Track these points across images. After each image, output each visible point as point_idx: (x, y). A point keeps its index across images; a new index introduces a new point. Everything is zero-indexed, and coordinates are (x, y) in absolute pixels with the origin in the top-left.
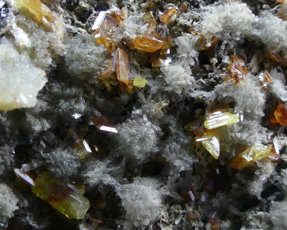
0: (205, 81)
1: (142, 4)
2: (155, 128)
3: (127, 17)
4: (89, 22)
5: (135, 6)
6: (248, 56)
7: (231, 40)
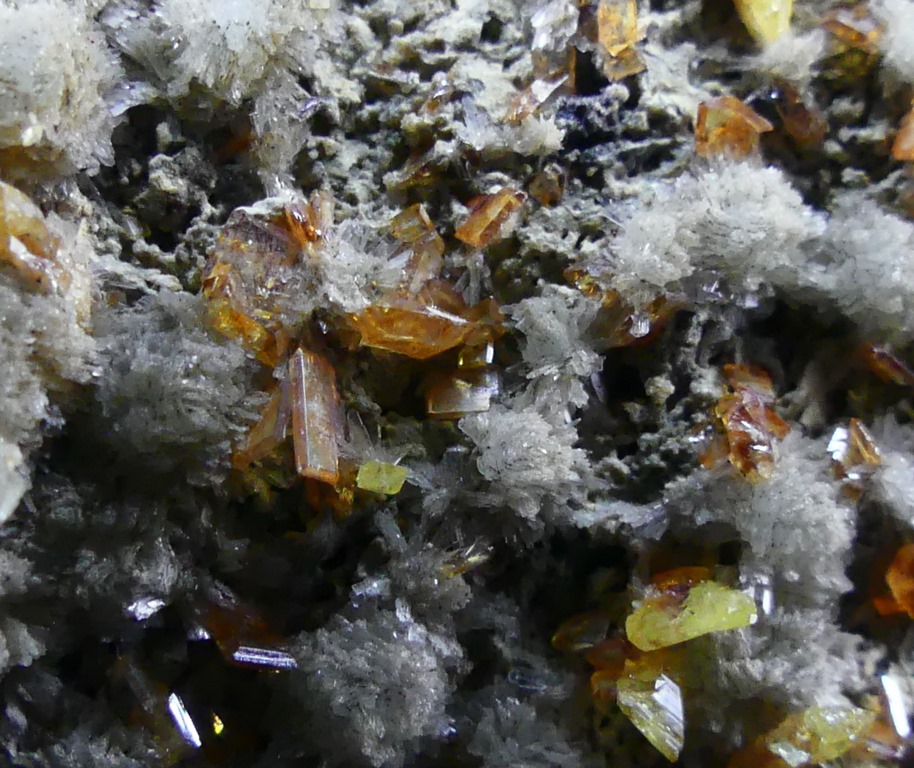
0: (629, 465)
1: (389, 174)
2: (440, 651)
3: (333, 226)
4: (188, 247)
5: (361, 181)
6: (786, 364)
7: (723, 308)
